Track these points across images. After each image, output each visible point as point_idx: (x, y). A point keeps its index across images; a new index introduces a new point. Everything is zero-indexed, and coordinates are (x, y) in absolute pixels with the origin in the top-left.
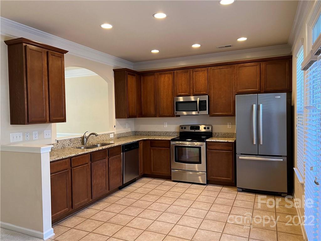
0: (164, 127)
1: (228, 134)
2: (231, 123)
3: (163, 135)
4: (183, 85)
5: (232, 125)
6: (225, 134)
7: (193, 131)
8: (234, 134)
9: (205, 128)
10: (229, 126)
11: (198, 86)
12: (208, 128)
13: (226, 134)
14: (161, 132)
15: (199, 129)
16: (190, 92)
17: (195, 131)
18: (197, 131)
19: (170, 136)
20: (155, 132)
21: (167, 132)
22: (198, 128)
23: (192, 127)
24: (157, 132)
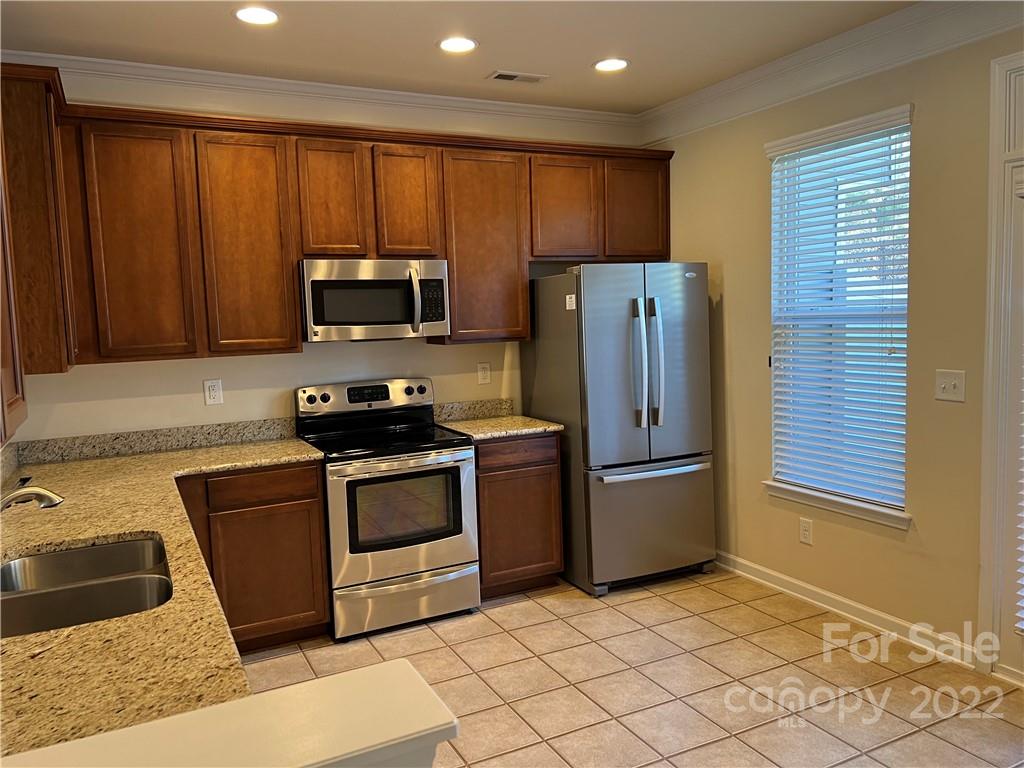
0: (209, 402)
1: (483, 403)
2: (488, 366)
3: (204, 443)
4: (331, 205)
5: (491, 370)
6: (473, 405)
7: (363, 406)
8: (501, 402)
9: (409, 391)
10: (482, 377)
11: (399, 221)
12: (422, 390)
13: (478, 406)
14: (191, 432)
15: (387, 397)
16: (363, 243)
17: (370, 406)
18: (377, 405)
19: (242, 443)
20: (155, 434)
21: (228, 426)
22: (384, 393)
23: (356, 394)
24: (169, 433)
